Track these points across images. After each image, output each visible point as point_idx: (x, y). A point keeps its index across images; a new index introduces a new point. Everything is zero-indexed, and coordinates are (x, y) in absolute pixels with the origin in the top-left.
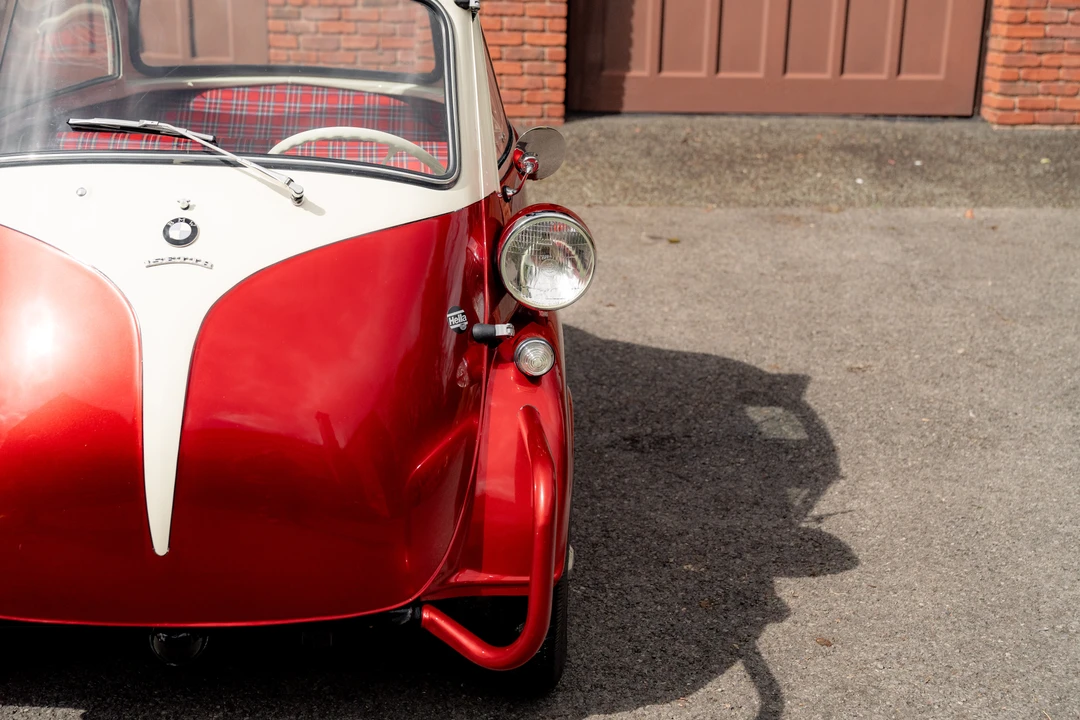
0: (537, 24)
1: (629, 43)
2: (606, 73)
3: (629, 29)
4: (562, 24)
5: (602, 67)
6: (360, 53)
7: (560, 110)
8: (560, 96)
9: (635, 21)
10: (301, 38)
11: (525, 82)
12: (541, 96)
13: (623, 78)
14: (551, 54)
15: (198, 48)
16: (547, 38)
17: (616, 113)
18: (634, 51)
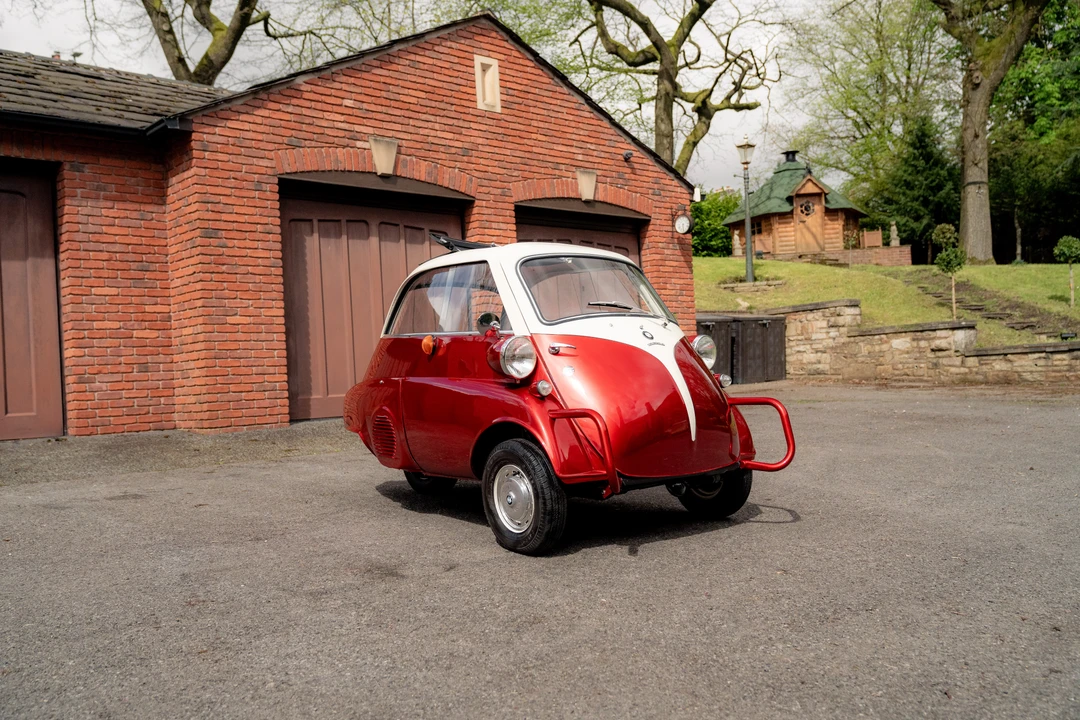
0: (271, 370)
1: (310, 379)
2: (300, 397)
3: (308, 372)
4: (285, 370)
5: (297, 395)
6: (135, 400)
7: (287, 418)
8: (286, 410)
9: (312, 368)
10: (96, 394)
11: (267, 403)
12: (277, 410)
13: (309, 399)
14: (280, 386)
15: (9, 409)
16: (277, 377)
17: (309, 420)
18: (313, 384)
